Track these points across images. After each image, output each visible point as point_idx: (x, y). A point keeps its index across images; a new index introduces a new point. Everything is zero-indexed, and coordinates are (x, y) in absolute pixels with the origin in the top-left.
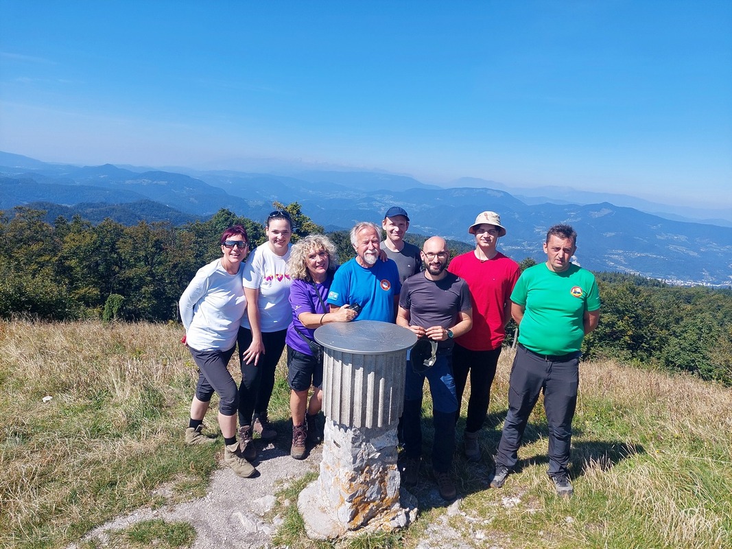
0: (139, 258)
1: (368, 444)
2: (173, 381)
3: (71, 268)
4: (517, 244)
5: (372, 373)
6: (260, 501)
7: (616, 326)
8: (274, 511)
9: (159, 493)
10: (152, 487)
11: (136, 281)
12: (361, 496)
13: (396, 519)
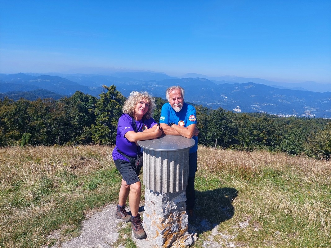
0: (38, 116)
1: (171, 201)
2: (58, 173)
3: (5, 123)
4: (213, 102)
5: (173, 162)
6: (110, 236)
7: (259, 136)
8: (119, 242)
9: (52, 237)
10: (48, 234)
11: (37, 127)
12: (168, 230)
13: (187, 241)
